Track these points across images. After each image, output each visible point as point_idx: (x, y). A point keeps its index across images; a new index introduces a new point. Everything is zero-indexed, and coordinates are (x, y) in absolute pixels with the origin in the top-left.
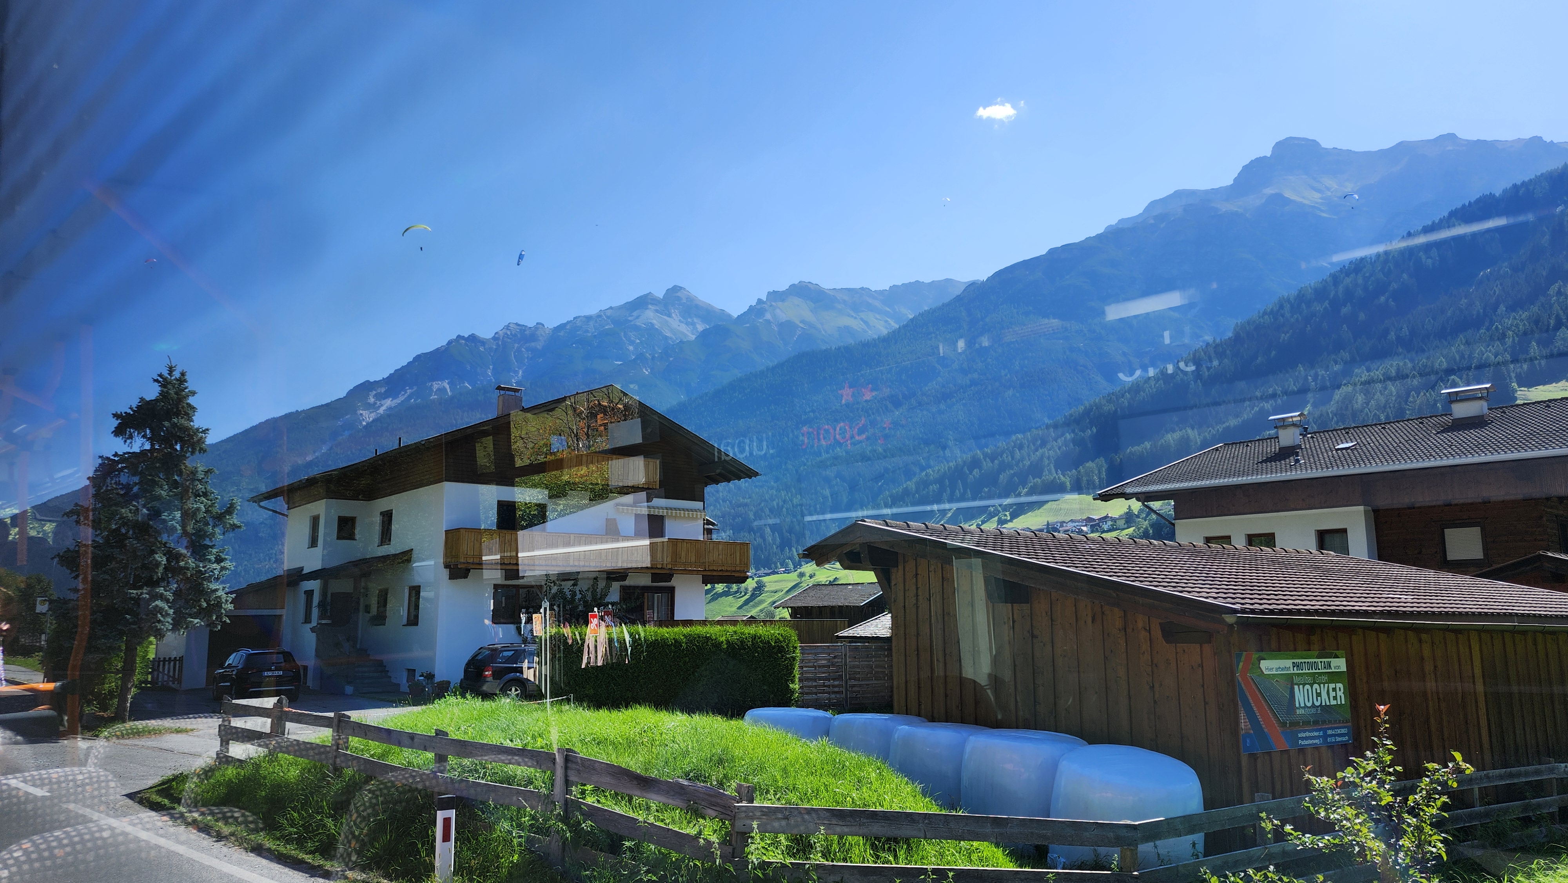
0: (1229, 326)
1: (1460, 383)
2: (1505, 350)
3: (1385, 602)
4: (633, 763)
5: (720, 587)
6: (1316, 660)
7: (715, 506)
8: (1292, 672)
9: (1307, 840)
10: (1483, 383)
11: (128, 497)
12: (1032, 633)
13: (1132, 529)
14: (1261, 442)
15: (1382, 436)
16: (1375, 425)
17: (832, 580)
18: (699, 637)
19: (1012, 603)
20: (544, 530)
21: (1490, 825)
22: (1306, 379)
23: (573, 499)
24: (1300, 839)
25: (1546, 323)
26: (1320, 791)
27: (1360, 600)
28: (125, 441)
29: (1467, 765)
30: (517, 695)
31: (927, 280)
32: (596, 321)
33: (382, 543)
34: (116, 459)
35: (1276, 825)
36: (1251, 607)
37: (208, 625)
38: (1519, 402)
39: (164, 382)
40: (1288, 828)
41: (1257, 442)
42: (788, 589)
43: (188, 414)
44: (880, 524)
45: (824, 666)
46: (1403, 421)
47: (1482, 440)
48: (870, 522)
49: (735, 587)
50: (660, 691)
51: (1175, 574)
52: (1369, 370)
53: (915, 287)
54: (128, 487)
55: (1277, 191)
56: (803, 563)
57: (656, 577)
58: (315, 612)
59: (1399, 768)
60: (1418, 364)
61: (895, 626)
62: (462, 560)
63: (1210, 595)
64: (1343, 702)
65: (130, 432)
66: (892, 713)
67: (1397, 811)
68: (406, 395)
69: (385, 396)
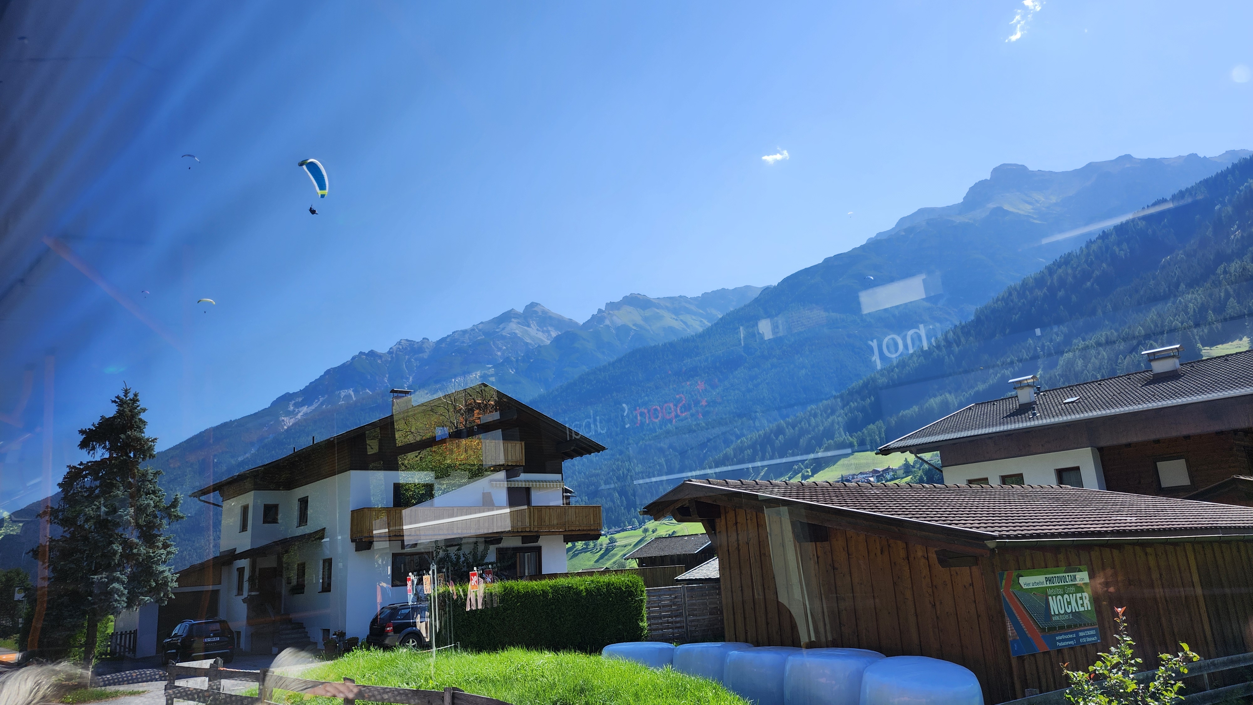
0: (971, 311)
1: (1156, 346)
2: (1189, 319)
3: (1114, 524)
5: (580, 545)
6: (1064, 575)
7: (572, 477)
8: (1045, 585)
10: (1174, 345)
11: (91, 497)
12: (833, 566)
13: (909, 478)
14: (1004, 401)
15: (1099, 391)
16: (1093, 382)
17: (671, 533)
18: (562, 587)
19: (815, 542)
20: (432, 505)
22: (1036, 350)
23: (457, 478)
25: (1217, 296)
26: (1077, 684)
27: (1094, 522)
28: (89, 453)
29: (1194, 653)
30: (414, 646)
31: (731, 287)
32: (470, 334)
33: (300, 524)
34: (81, 467)
36: (1007, 533)
37: (156, 602)
38: (1204, 358)
39: (120, 402)
41: (1001, 401)
42: (635, 543)
43: (140, 427)
44: (704, 483)
45: (667, 606)
46: (1114, 378)
47: (1178, 389)
48: (695, 482)
49: (591, 544)
50: (533, 635)
51: (944, 510)
52: (1084, 340)
53: (721, 295)
54: (91, 490)
55: (998, 205)
56: (646, 521)
57: (525, 539)
58: (246, 585)
59: (1139, 660)
60: (1122, 333)
61: (722, 569)
62: (366, 535)
63: (973, 525)
64: (1090, 609)
65: (93, 444)
66: (724, 641)
67: (1142, 696)
68: (319, 403)
69: (301, 404)
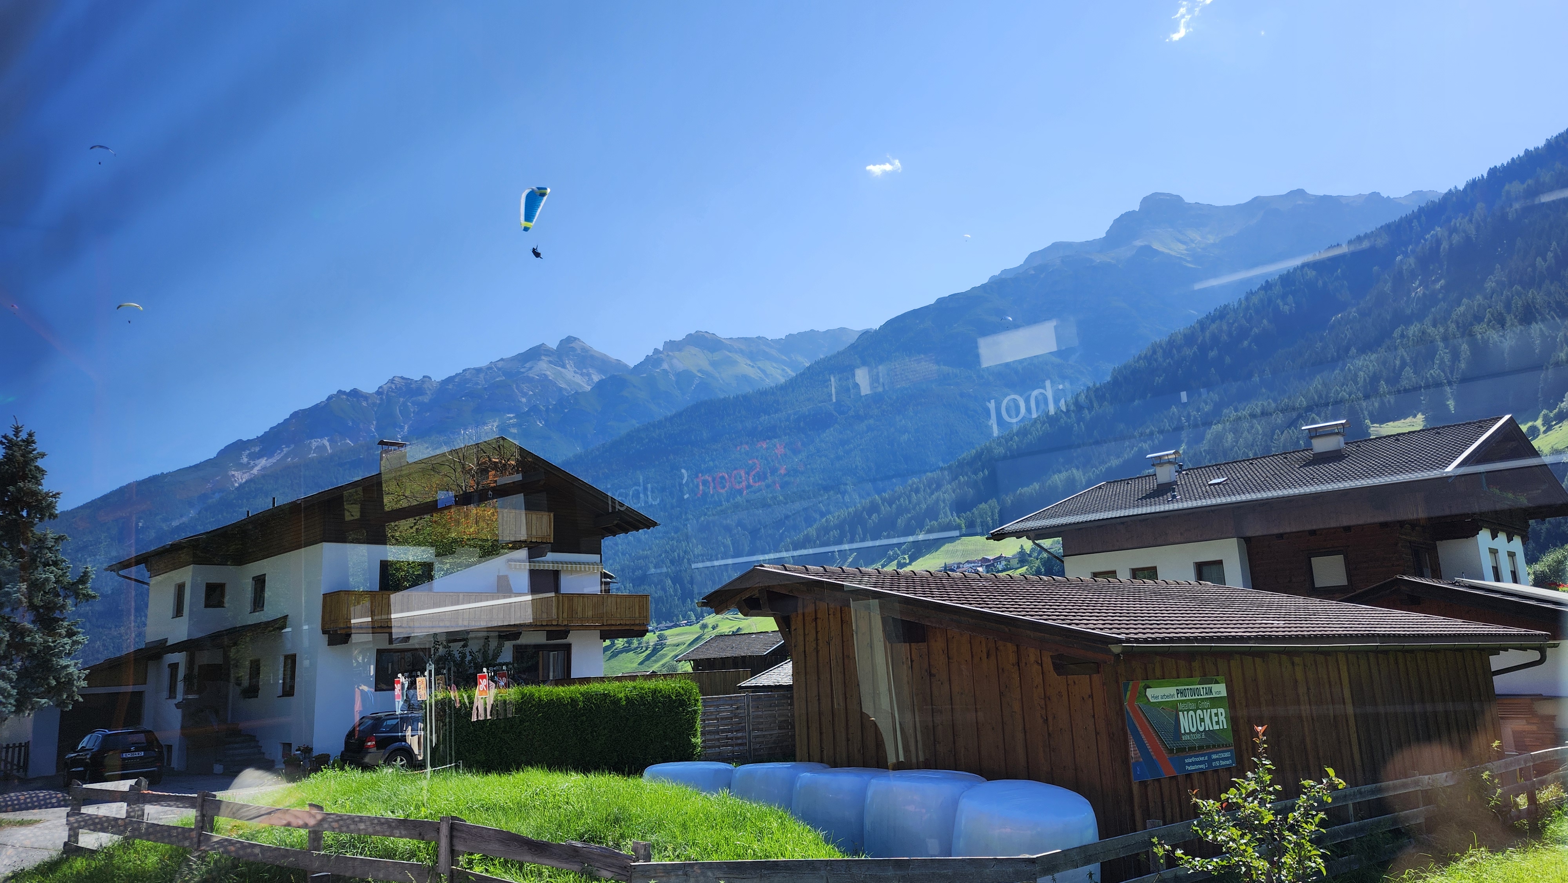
0: (1107, 371)
1: (1318, 420)
2: (1358, 389)
3: (1259, 628)
4: (525, 828)
5: (620, 643)
6: (1198, 686)
7: (614, 559)
8: (1176, 699)
9: (1196, 863)
10: (1339, 420)
12: (930, 672)
13: (1025, 568)
14: (1140, 480)
15: (1250, 471)
16: (1244, 461)
17: (735, 631)
18: (597, 695)
19: (910, 642)
20: (431, 590)
21: (1365, 839)
22: (1180, 419)
23: (463, 556)
24: (1190, 863)
25: (1392, 363)
26: (1207, 814)
27: (1236, 626)
29: (1340, 780)
30: (402, 766)
31: (822, 328)
32: (486, 373)
33: (254, 610)
35: (1168, 851)
36: (1136, 636)
37: (57, 706)
38: (1372, 437)
39: (9, 444)
40: (1179, 853)
41: (1137, 480)
42: (690, 642)
43: (37, 477)
44: (778, 569)
45: (727, 718)
46: (1269, 457)
47: (1340, 472)
48: (768, 567)
49: (635, 642)
50: (557, 753)
51: (1064, 607)
52: (1236, 410)
53: (810, 336)
55: (1146, 243)
56: (705, 615)
57: (551, 635)
58: (180, 686)
59: (1278, 787)
60: (1281, 403)
61: (796, 673)
62: (342, 626)
63: (1096, 626)
64: (1225, 727)
66: (795, 761)
67: (1278, 829)
68: (282, 454)
69: (259, 455)
